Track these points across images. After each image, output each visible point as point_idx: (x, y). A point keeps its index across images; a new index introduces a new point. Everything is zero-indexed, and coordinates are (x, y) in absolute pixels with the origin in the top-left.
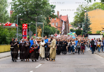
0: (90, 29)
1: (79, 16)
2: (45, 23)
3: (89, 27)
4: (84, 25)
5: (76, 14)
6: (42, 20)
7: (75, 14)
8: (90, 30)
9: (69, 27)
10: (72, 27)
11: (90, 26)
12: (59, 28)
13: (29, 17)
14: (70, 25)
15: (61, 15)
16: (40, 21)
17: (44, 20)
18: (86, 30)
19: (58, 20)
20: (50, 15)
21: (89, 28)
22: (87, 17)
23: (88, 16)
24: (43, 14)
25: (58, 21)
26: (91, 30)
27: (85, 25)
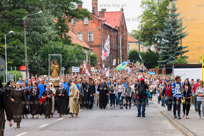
0: (184, 50)
1: (154, 13)
2: (53, 34)
3: (179, 46)
4: (164, 38)
5: (146, 7)
6: (44, 24)
7: (144, 6)
8: (183, 52)
9: (129, 44)
10: (138, 44)
11: (184, 42)
12: (96, 48)
13: (6, 18)
14: (129, 39)
15: (103, 11)
16: (39, 27)
17: (50, 24)
18: (170, 53)
19: (94, 25)
20: (69, 10)
21: (180, 48)
22: (174, 16)
23: (176, 13)
24: (47, 8)
25: (93, 27)
26: (184, 55)
27: (167, 39)
